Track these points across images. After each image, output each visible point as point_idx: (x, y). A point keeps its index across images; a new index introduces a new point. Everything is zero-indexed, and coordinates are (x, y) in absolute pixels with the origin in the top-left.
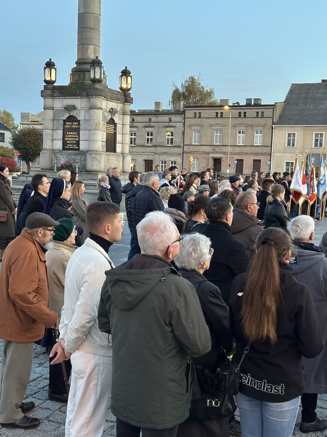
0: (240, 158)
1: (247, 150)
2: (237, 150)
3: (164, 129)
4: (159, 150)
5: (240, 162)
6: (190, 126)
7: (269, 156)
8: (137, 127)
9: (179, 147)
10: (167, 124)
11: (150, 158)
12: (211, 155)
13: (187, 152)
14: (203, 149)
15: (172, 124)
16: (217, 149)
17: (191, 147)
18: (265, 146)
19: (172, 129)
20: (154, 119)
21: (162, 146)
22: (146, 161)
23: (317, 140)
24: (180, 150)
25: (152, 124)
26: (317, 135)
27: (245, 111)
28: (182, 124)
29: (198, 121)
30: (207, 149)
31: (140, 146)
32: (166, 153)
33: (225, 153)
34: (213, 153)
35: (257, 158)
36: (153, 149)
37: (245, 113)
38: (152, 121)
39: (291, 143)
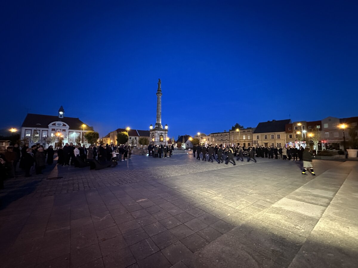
0: (244, 143)
1: (246, 140)
2: (244, 141)
5: (244, 144)
6: (231, 135)
7: (252, 142)
8: (218, 136)
10: (225, 135)
16: (238, 141)
17: (232, 141)
18: (251, 139)
19: (227, 136)
21: (225, 141)
23: (265, 137)
24: (229, 141)
28: (229, 135)
31: (220, 141)
33: (240, 142)
34: (237, 142)
35: (249, 142)
37: (245, 131)
38: (222, 135)
39: (258, 138)
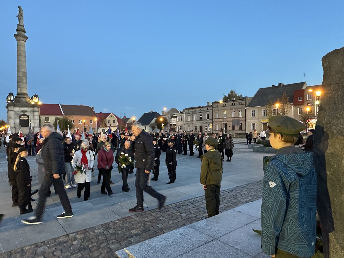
0: (233, 123)
1: (236, 119)
2: (232, 119)
3: (205, 113)
4: (205, 121)
6: (214, 111)
7: (245, 122)
8: (196, 113)
9: (211, 120)
10: (206, 111)
11: (201, 125)
12: (223, 122)
13: (214, 122)
14: (219, 120)
15: (208, 111)
16: (225, 120)
17: (215, 120)
18: (243, 117)
19: (208, 113)
20: (202, 109)
21: (205, 120)
22: (200, 126)
23: (264, 113)
24: (211, 121)
25: (201, 111)
26: (264, 111)
27: (234, 102)
28: (211, 110)
29: (217, 108)
30: (221, 120)
31: (198, 120)
32: (207, 123)
33: (227, 121)
36: (202, 121)
37: (234, 103)
38: (201, 110)
39: (253, 114)
